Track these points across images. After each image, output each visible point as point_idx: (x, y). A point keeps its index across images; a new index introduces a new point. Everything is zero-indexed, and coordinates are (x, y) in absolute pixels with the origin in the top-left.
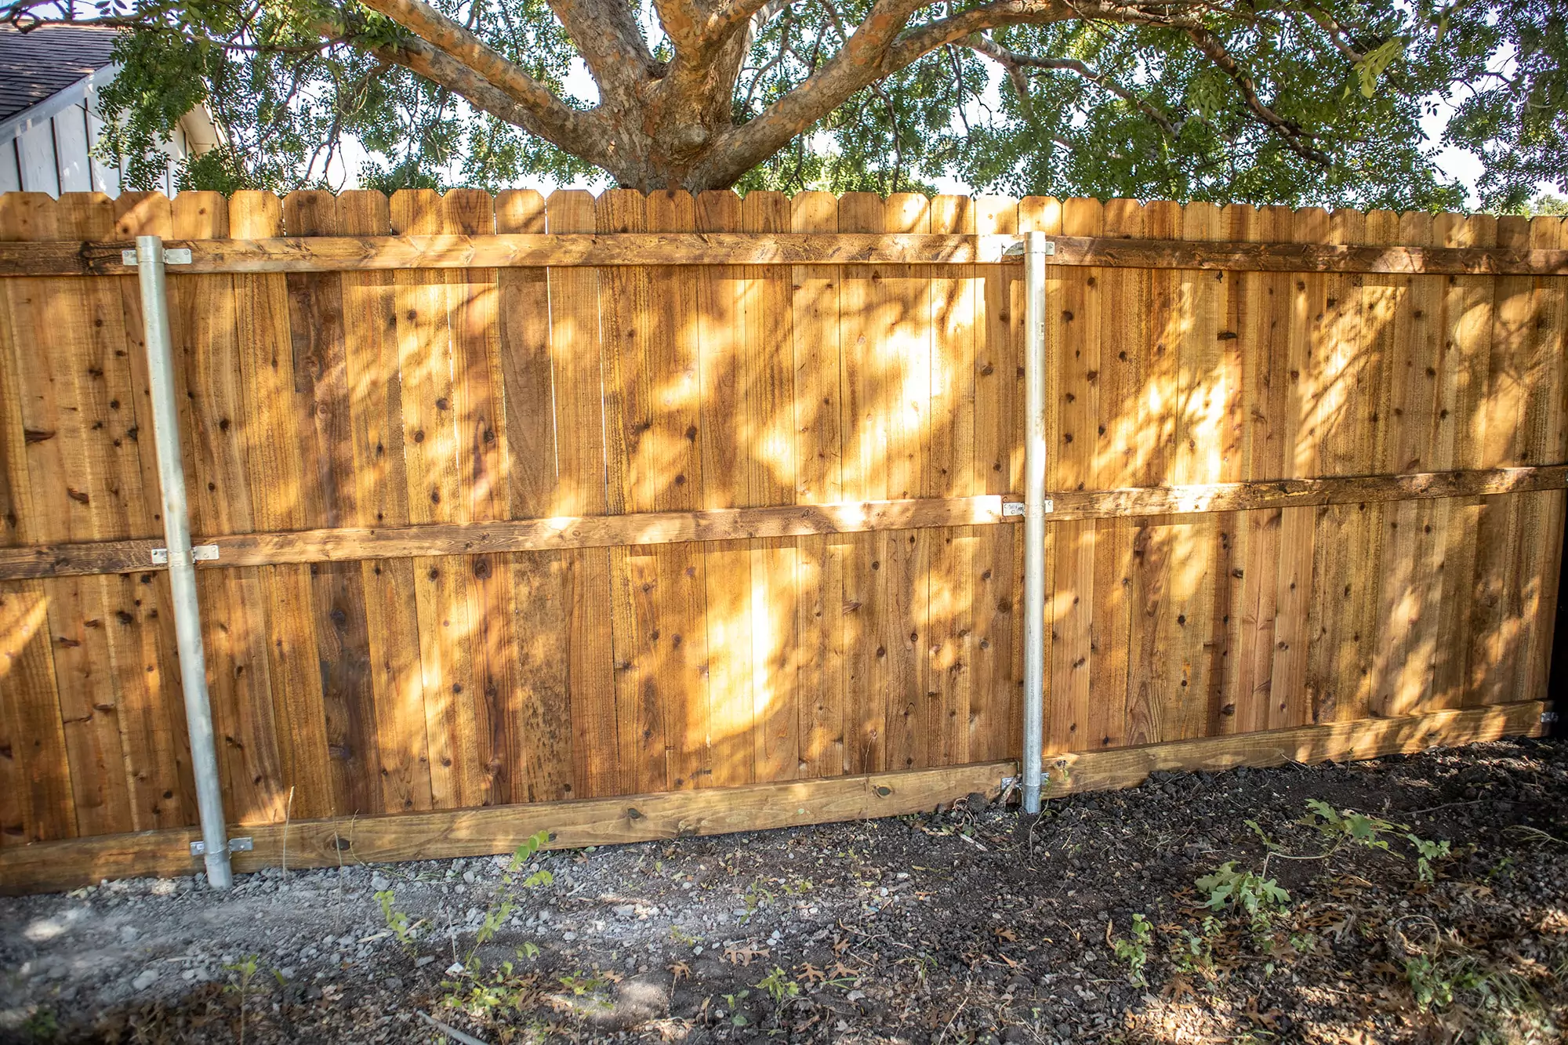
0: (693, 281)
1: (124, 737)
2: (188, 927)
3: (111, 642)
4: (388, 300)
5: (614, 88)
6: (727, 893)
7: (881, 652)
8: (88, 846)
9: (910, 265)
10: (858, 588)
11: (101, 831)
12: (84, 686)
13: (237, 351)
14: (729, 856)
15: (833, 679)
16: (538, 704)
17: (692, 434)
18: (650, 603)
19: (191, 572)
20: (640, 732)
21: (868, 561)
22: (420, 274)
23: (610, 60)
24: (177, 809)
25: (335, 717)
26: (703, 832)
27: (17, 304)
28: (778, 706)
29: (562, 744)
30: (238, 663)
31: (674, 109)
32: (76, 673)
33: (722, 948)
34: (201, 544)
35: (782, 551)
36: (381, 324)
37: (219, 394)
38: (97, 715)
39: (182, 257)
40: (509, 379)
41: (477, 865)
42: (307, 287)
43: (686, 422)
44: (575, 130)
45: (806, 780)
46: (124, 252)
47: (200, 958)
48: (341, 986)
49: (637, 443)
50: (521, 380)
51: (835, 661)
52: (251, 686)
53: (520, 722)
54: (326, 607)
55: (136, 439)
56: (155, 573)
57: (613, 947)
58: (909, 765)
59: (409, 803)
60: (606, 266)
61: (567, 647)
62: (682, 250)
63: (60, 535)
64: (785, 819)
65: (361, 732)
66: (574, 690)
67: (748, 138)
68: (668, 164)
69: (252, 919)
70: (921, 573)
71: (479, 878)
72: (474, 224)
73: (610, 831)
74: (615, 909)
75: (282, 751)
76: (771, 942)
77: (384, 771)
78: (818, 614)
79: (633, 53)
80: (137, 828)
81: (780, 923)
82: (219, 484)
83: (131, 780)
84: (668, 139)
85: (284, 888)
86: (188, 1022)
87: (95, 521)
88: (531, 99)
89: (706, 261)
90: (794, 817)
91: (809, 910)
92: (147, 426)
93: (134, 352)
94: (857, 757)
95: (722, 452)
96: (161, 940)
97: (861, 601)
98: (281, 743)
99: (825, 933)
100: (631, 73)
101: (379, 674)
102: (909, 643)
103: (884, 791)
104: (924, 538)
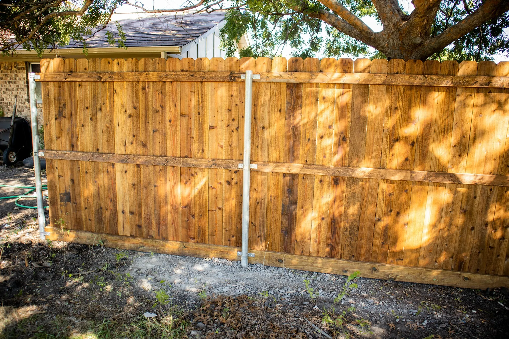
0: (419, 92)
1: (224, 217)
2: (236, 276)
3: (224, 189)
4: (317, 93)
5: (389, 24)
6: (407, 303)
7: (473, 228)
8: (210, 247)
9: (505, 88)
10: (467, 204)
11: (214, 243)
12: (215, 201)
13: (270, 106)
14: (406, 290)
15: (453, 235)
16: (348, 228)
17: (413, 144)
18: (391, 200)
19: (249, 172)
20: (381, 242)
21: (472, 195)
22: (328, 85)
23: (389, 15)
24: (235, 241)
25: (284, 221)
26: (397, 280)
27: (211, 89)
28: (430, 241)
29: (354, 242)
30: (258, 201)
31: (411, 31)
32: (213, 197)
33: (406, 322)
34: (252, 163)
35: (440, 188)
36: (314, 100)
37: (263, 119)
38: (217, 210)
39: (257, 77)
40: (353, 120)
41: (321, 276)
42: (292, 88)
43: (411, 140)
44: (374, 39)
45: (436, 269)
46: (241, 75)
47: (241, 286)
48: (281, 305)
49: (393, 145)
50: (357, 121)
51: (454, 229)
52: (261, 208)
53: (341, 233)
54: (286, 188)
55: (238, 130)
56: (238, 171)
57: (367, 312)
58: (477, 271)
59: (302, 252)
60: (390, 85)
61: (360, 210)
62: (417, 81)
63: (214, 157)
64: (427, 281)
65: (291, 227)
66: (360, 225)
67: (437, 42)
68: (406, 50)
69: (254, 278)
70: (493, 202)
71: (322, 280)
72: (347, 69)
73: (365, 273)
74: (367, 300)
75: (267, 229)
76: (424, 324)
77: (296, 241)
78: (450, 212)
79: (397, 12)
80: (223, 244)
81: (427, 318)
82: (260, 146)
83: (224, 230)
84: (407, 42)
85: (263, 271)
86: (239, 305)
87: (224, 153)
88: (362, 28)
89: (426, 84)
90: (431, 281)
91: (438, 316)
92: (241, 127)
93: (240, 105)
94: (457, 264)
95: (423, 151)
96: (229, 278)
97: (468, 209)
98: (267, 227)
99: (445, 326)
100: (396, 19)
101: (299, 210)
102: (484, 227)
103: (466, 279)
104: (496, 191)
